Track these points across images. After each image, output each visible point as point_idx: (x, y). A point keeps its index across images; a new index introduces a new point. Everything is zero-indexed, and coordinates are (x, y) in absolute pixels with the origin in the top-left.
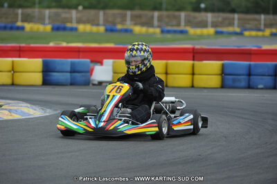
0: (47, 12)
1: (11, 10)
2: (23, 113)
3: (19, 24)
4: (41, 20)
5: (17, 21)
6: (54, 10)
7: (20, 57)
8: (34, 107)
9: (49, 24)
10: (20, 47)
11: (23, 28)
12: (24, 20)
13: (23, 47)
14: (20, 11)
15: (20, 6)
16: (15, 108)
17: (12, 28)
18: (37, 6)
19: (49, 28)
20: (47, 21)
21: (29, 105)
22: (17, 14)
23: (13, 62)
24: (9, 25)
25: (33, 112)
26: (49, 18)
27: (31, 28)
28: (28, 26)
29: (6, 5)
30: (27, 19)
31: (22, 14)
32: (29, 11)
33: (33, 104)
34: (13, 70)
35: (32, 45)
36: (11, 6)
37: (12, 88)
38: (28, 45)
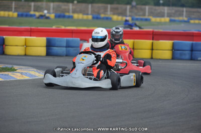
0: (52, 4)
1: (27, 3)
2: (31, 75)
3: (32, 13)
5: (30, 11)
6: (57, 4)
7: (31, 36)
8: (39, 71)
9: (53, 13)
10: (31, 29)
12: (34, 11)
13: (33, 29)
14: (33, 4)
16: (25, 71)
17: (27, 16)
19: (53, 16)
20: (51, 11)
21: (35, 70)
22: (30, 6)
23: (26, 39)
24: (25, 14)
25: (38, 75)
26: (53, 9)
30: (37, 9)
31: (34, 6)
32: (39, 4)
33: (39, 69)
34: (26, 45)
35: (39, 28)
37: (24, 57)
38: (36, 28)
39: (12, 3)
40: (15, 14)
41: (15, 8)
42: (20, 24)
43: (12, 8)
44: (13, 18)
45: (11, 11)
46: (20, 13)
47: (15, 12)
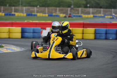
0: (24, 8)
1: (10, 8)
2: (12, 50)
3: (13, 13)
4: (22, 11)
6: (27, 8)
7: (12, 27)
8: (17, 47)
9: (25, 13)
10: (12, 22)
11: (14, 15)
12: (14, 12)
14: (13, 8)
15: (14, 6)
16: (9, 47)
17: (10, 15)
18: (20, 6)
19: (25, 15)
20: (24, 12)
21: (15, 46)
22: (12, 9)
23: (9, 28)
24: (9, 14)
25: (17, 49)
26: (25, 10)
27: (18, 15)
28: (17, 14)
29: (8, 5)
30: (16, 11)
31: (14, 9)
32: (17, 8)
34: (9, 32)
35: (17, 22)
36: (10, 6)
37: (9, 39)
38: (15, 22)
39: (1, 8)
40: (3, 14)
41: (3, 10)
42: (6, 20)
43: (1, 10)
44: (2, 16)
45: (1, 12)
46: (6, 13)
47: (3, 13)
